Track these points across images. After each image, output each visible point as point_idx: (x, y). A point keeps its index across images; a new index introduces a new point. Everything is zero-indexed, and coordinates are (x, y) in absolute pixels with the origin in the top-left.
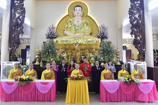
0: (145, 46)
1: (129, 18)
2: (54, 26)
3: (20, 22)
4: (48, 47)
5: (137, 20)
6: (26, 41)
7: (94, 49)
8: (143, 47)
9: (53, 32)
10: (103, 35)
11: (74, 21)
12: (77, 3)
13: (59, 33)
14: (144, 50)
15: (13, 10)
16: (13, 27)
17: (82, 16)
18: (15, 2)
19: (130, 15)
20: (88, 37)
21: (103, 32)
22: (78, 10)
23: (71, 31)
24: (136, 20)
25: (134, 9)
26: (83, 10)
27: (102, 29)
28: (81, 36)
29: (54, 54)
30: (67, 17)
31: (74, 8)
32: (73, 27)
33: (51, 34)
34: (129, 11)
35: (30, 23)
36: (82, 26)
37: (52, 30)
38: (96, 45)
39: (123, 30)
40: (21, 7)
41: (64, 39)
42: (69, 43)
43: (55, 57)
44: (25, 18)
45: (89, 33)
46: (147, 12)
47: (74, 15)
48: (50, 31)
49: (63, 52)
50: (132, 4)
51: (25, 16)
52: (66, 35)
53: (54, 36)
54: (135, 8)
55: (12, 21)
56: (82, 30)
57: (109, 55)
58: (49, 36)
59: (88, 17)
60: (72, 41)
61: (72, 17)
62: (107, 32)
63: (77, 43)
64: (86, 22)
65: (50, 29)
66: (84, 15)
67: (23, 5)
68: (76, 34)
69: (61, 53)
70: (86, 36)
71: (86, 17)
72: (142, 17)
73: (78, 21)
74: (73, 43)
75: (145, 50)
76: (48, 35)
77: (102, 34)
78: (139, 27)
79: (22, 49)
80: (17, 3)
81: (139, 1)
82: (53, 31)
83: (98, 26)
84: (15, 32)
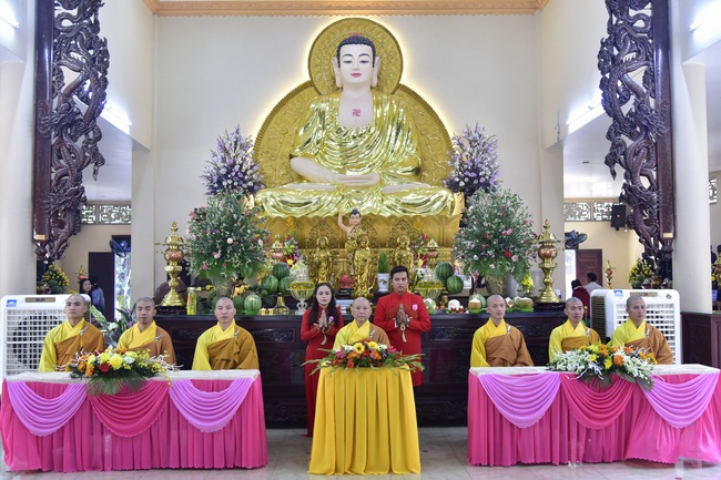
0: (675, 217)
1: (602, 86)
2: (244, 135)
3: (83, 107)
4: (221, 224)
5: (638, 96)
6: (111, 212)
7: (432, 241)
8: (664, 223)
9: (241, 165)
10: (474, 175)
11: (336, 109)
12: (352, 24)
13: (269, 171)
14: (670, 235)
15: (46, 51)
16: (50, 133)
17: (377, 89)
18: (56, 13)
19: (603, 73)
20: (405, 188)
21: (473, 161)
22: (356, 60)
23: (322, 157)
24: (633, 97)
25: (625, 45)
26: (377, 58)
27: (469, 149)
28: (369, 179)
29: (249, 255)
30: (306, 91)
31: (339, 51)
32: (334, 138)
33: (228, 173)
34: (601, 52)
35: (130, 123)
36: (377, 133)
37: (233, 155)
38: (442, 219)
39: (566, 151)
40: (88, 35)
41: (293, 193)
42: (316, 214)
43: (254, 269)
44: (105, 88)
45: (410, 168)
46: (684, 59)
47: (338, 84)
48: (224, 160)
49: (291, 256)
50: (615, 19)
51: (106, 81)
52: (300, 178)
53: (245, 182)
54: (631, 37)
55: (45, 107)
56: (374, 152)
57: (509, 259)
58: (219, 182)
59: (405, 94)
60: (331, 205)
61: (328, 94)
62: (493, 162)
63: (355, 212)
64: (393, 118)
65: (226, 151)
66: (386, 84)
67: (96, 26)
68: (349, 173)
69: (277, 258)
70: (395, 183)
71: (393, 93)
72: (661, 82)
73: (357, 113)
74: (337, 215)
75: (675, 235)
76: (215, 179)
77: (467, 173)
78: (646, 129)
79: (90, 253)
80: (69, 17)
81: (649, 5)
82: (239, 160)
83: (451, 136)
84: (60, 157)
